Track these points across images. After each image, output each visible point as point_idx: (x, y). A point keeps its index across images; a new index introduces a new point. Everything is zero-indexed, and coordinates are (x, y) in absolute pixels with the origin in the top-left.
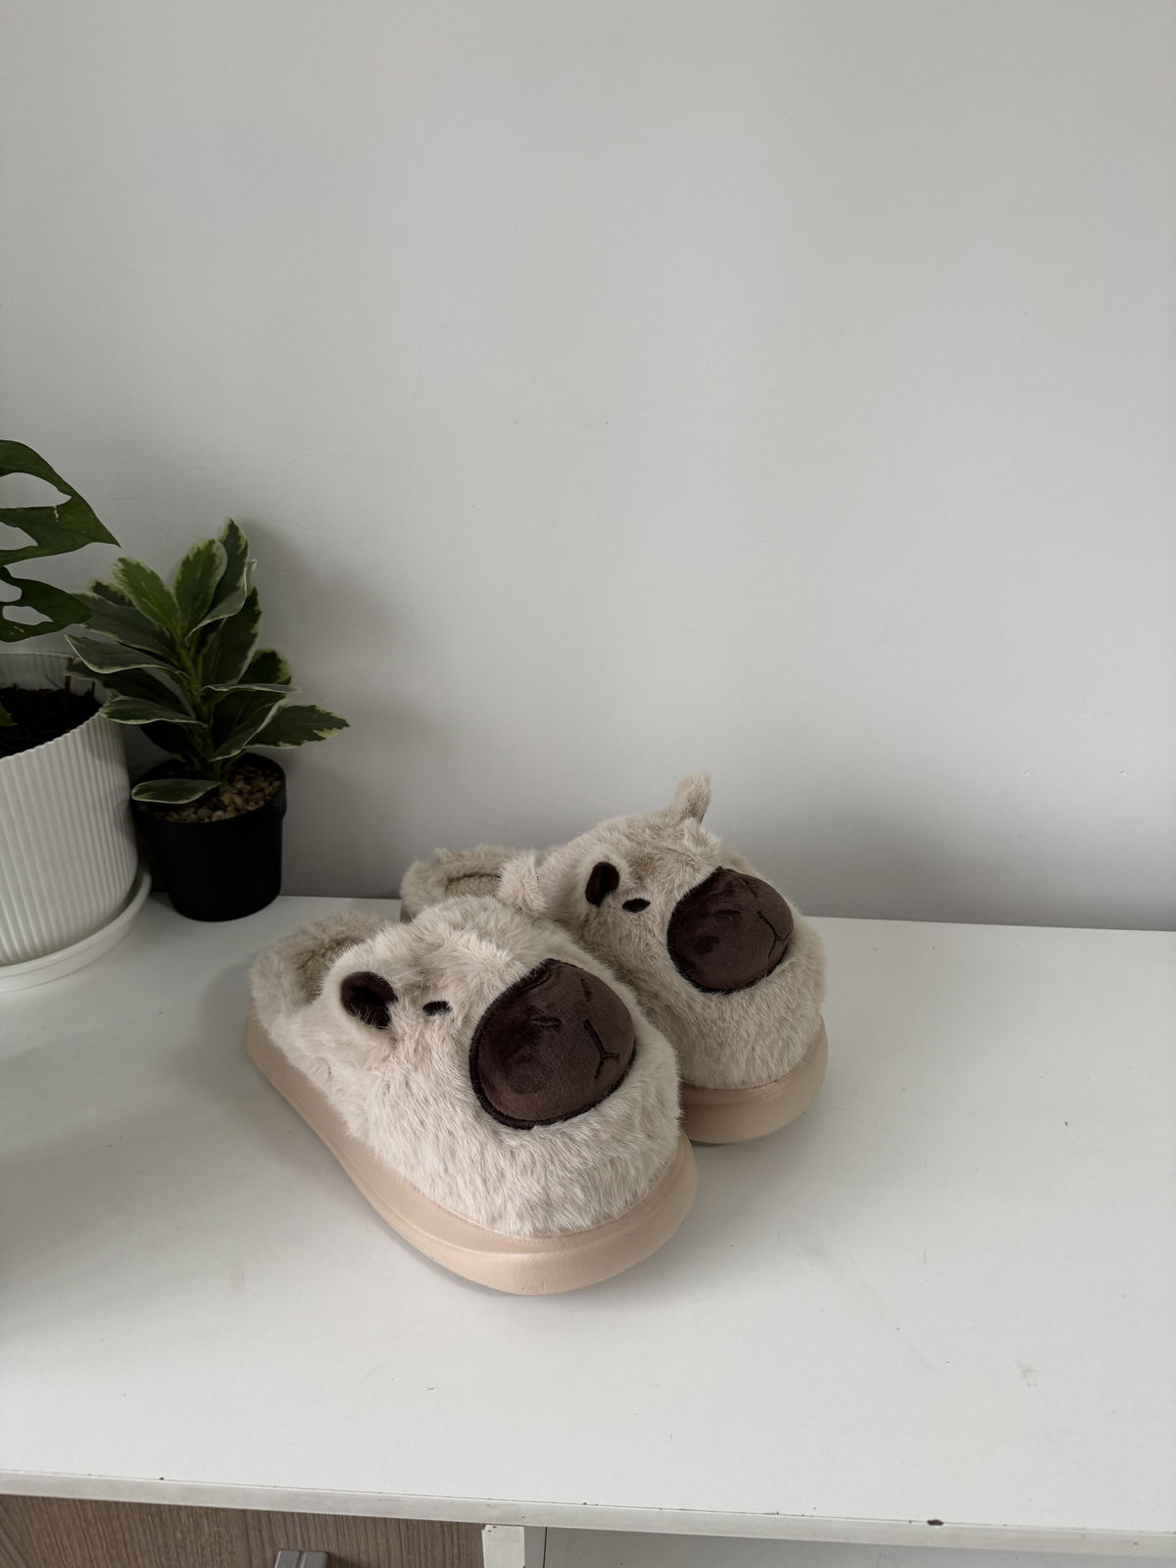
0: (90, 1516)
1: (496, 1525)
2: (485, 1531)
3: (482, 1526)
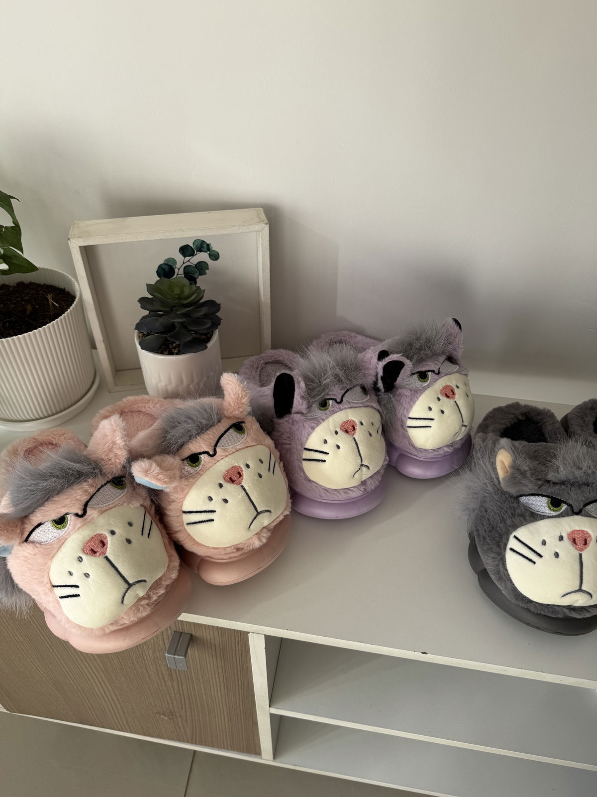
1: (253, 633)
2: (249, 635)
3: (249, 632)
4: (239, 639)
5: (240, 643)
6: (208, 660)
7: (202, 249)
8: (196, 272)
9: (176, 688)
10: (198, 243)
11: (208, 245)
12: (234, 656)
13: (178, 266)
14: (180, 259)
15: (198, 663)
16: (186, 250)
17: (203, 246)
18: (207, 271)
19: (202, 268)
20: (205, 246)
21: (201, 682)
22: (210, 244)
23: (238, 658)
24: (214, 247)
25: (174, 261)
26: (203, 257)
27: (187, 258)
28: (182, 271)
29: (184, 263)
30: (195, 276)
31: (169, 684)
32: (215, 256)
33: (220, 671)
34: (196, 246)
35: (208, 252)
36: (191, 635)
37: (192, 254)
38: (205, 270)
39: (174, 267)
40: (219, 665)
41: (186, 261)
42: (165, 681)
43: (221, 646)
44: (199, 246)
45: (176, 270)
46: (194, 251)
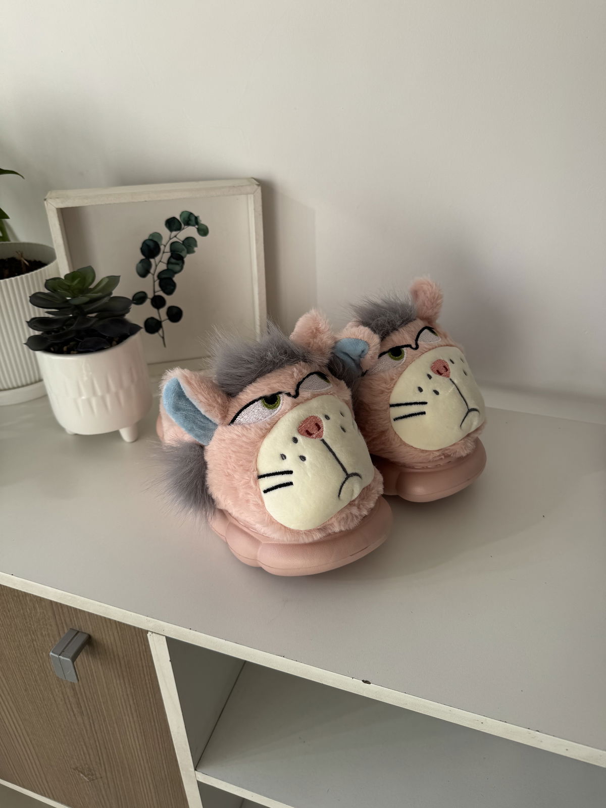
1: (152, 632)
2: (148, 635)
3: (147, 632)
6: (114, 681)
7: (190, 222)
8: (183, 250)
9: (88, 727)
10: (186, 215)
11: (196, 218)
13: (164, 241)
14: (165, 233)
15: (105, 687)
16: (172, 224)
17: (190, 219)
18: (196, 249)
19: (190, 244)
20: (193, 219)
22: (198, 216)
24: (203, 220)
25: (159, 236)
26: (190, 231)
27: (174, 233)
28: (168, 249)
29: (170, 239)
30: (183, 254)
31: (79, 719)
32: (204, 231)
34: (184, 219)
35: (197, 226)
36: (90, 637)
37: (179, 229)
38: (193, 248)
39: (159, 243)
41: (172, 236)
42: (74, 715)
43: (125, 659)
44: (186, 219)
45: (162, 247)
46: (181, 224)
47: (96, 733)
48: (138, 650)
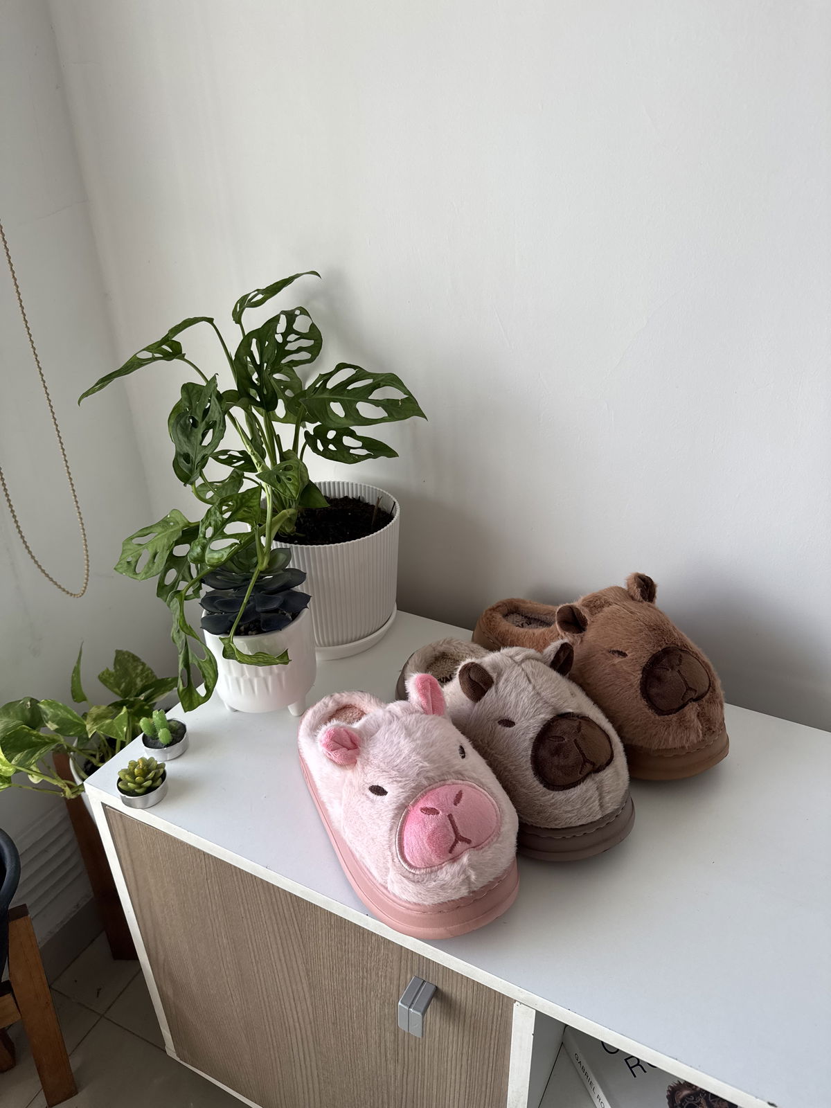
0: (333, 923)
1: (521, 1003)
2: (514, 1006)
3: (515, 1001)
4: (500, 1011)
5: (499, 1019)
6: (451, 1037)
9: (399, 1076)
12: (488, 1039)
15: (437, 1039)
21: (435, 1074)
23: (492, 1046)
31: (391, 1066)
33: (464, 1063)
36: (437, 987)
40: (464, 1051)
42: (386, 1061)
43: (473, 1017)
47: (407, 1084)
48: (491, 1013)
